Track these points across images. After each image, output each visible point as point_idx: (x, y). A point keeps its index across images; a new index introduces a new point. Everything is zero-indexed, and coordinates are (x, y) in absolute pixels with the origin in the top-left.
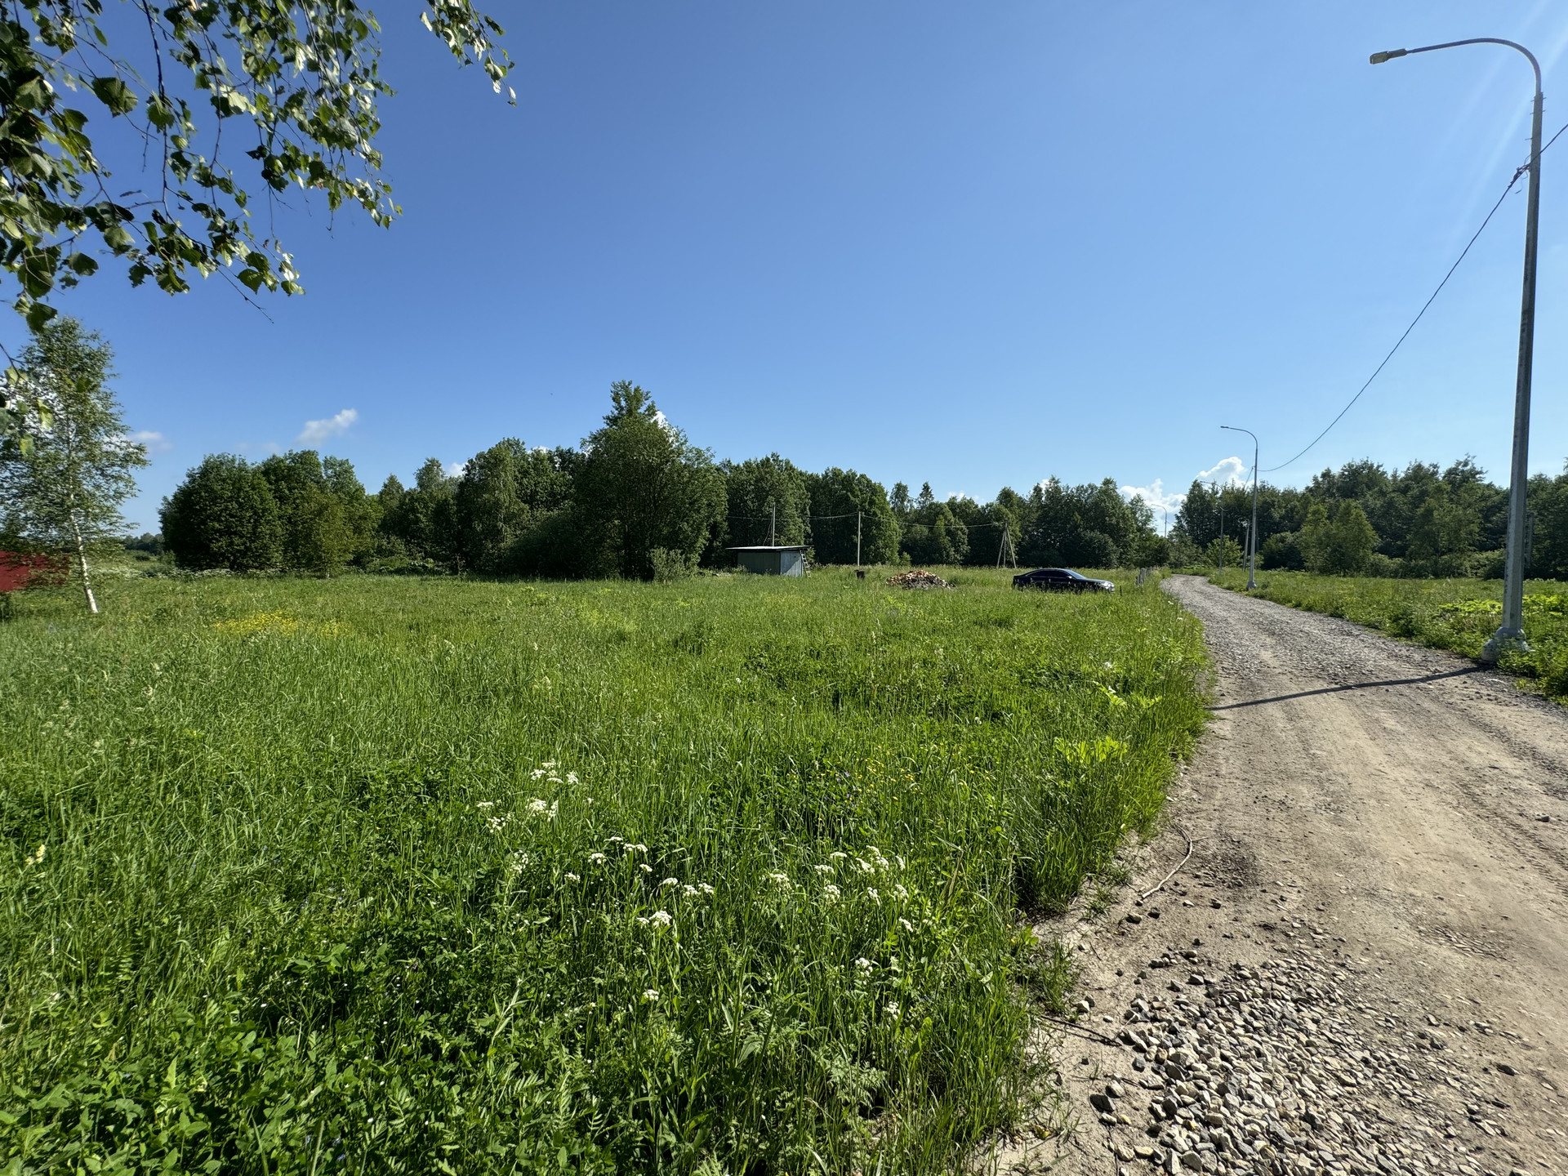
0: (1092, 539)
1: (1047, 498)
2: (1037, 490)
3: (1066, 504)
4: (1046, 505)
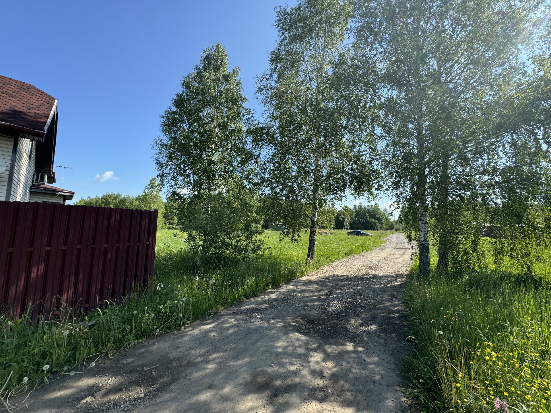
1: (358, 208)
2: (355, 206)
3: (364, 210)
4: (358, 211)
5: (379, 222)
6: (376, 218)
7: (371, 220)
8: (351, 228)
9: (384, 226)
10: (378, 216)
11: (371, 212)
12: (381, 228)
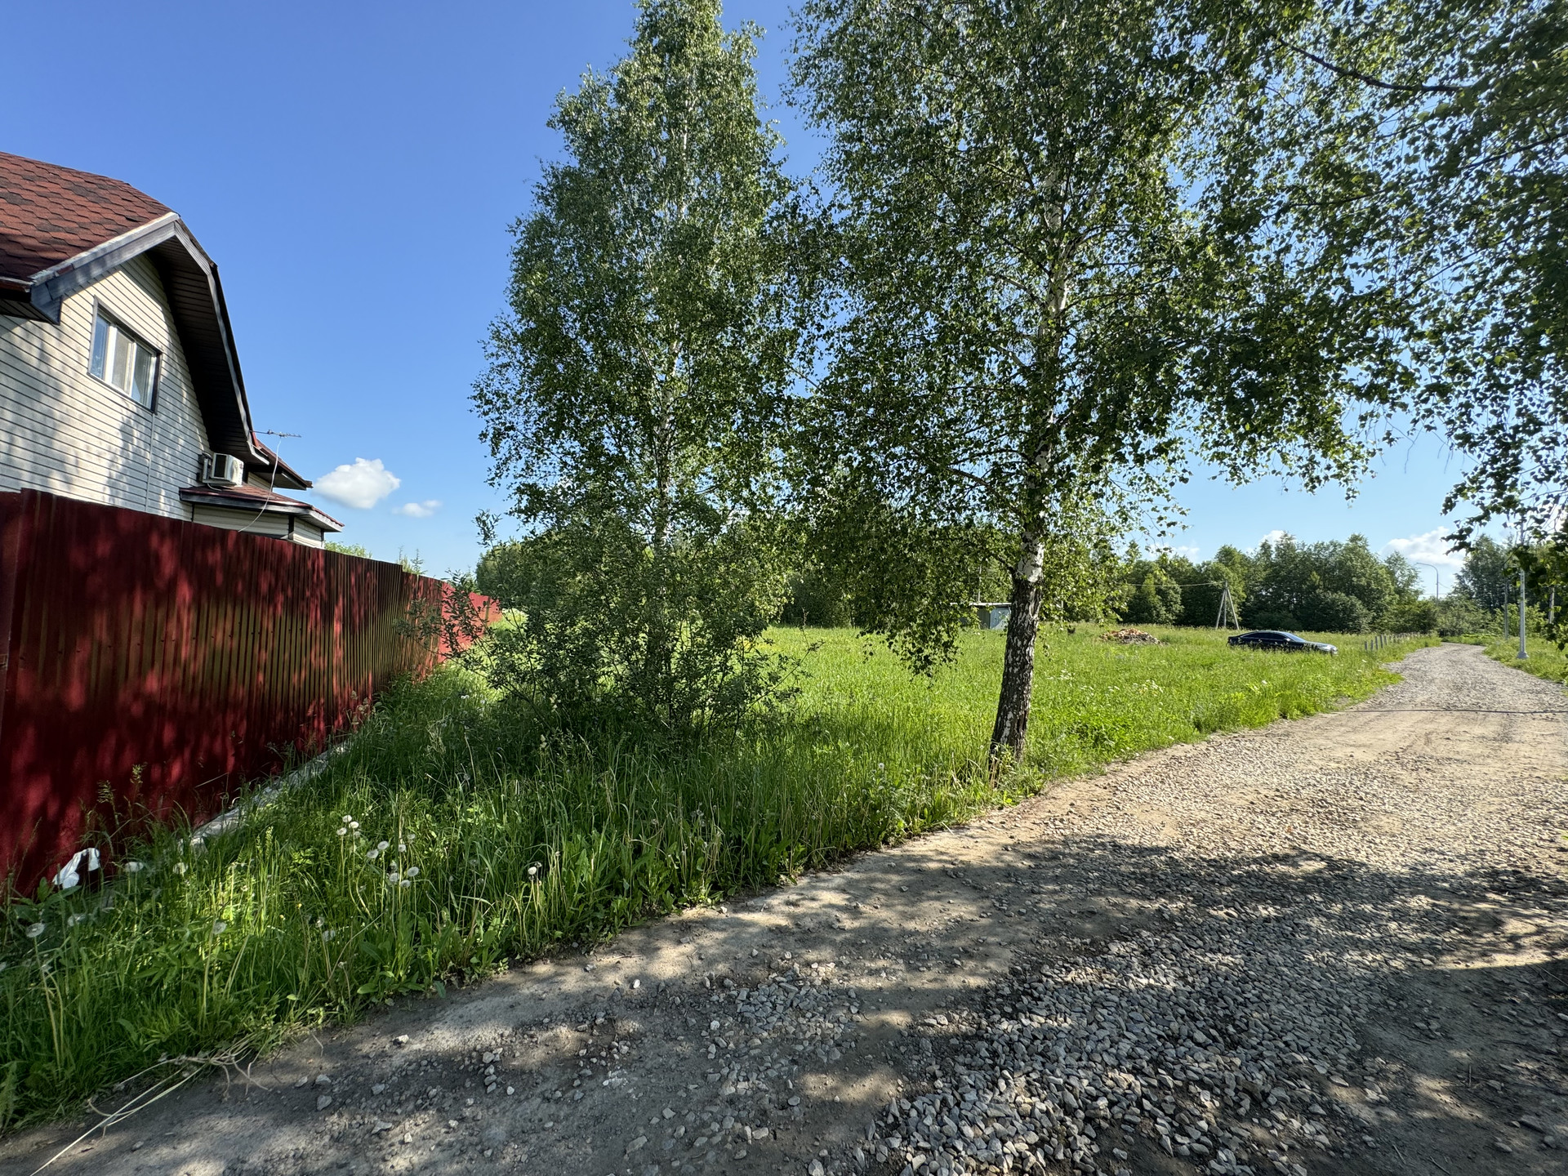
0: (1333, 601)
1: (1278, 556)
2: (1266, 547)
3: (1303, 562)
4: (1277, 564)
5: (1368, 604)
6: (1351, 590)
7: (1330, 596)
8: (1243, 625)
9: (1387, 619)
10: (1363, 582)
11: (1333, 569)
12: (1375, 626)
